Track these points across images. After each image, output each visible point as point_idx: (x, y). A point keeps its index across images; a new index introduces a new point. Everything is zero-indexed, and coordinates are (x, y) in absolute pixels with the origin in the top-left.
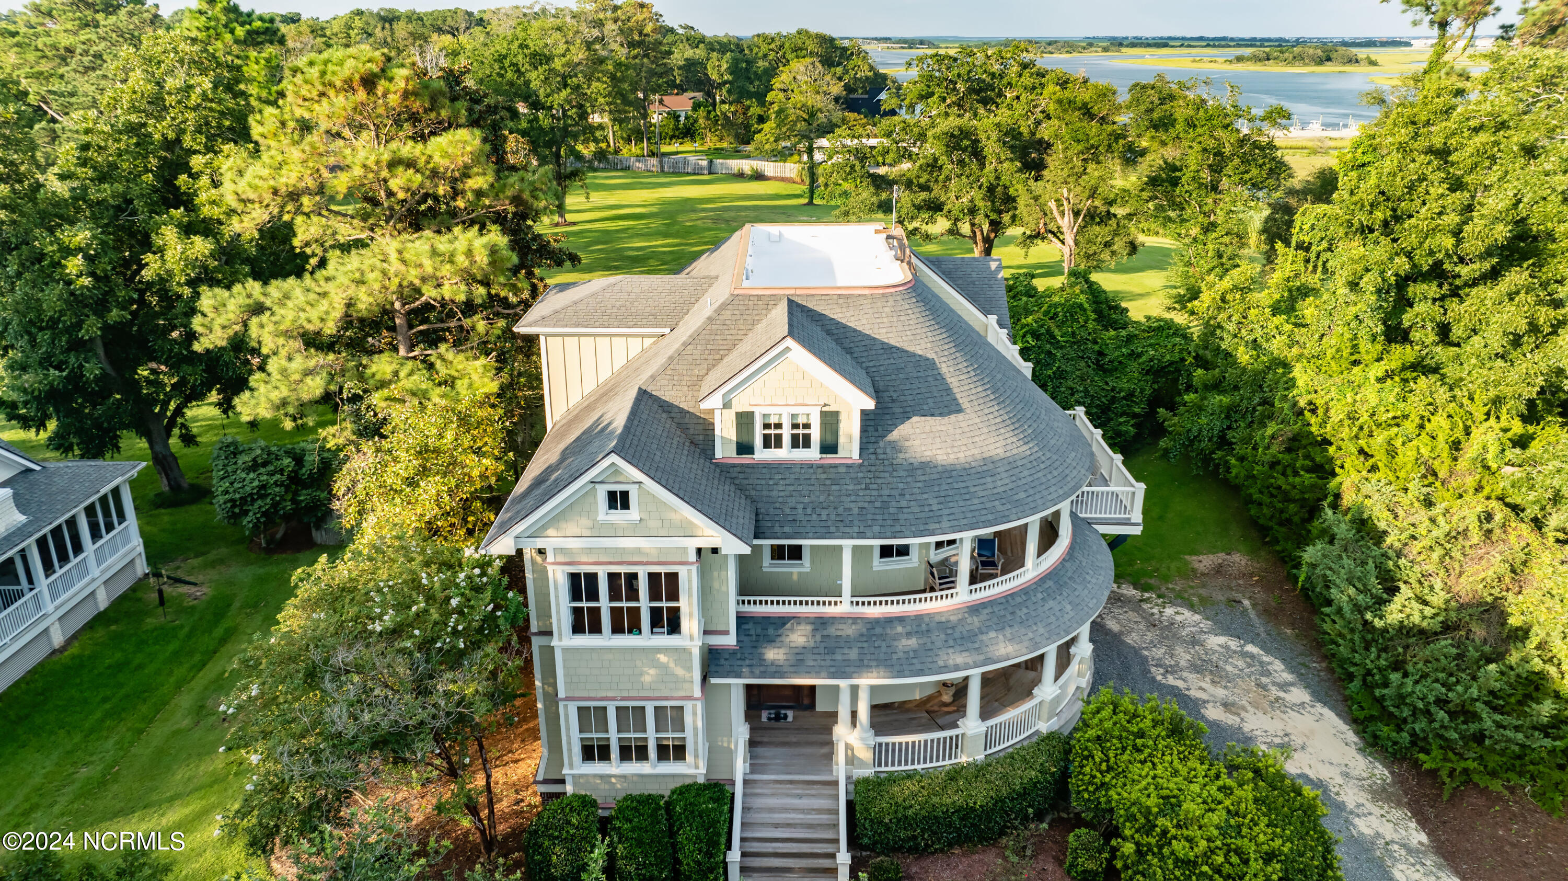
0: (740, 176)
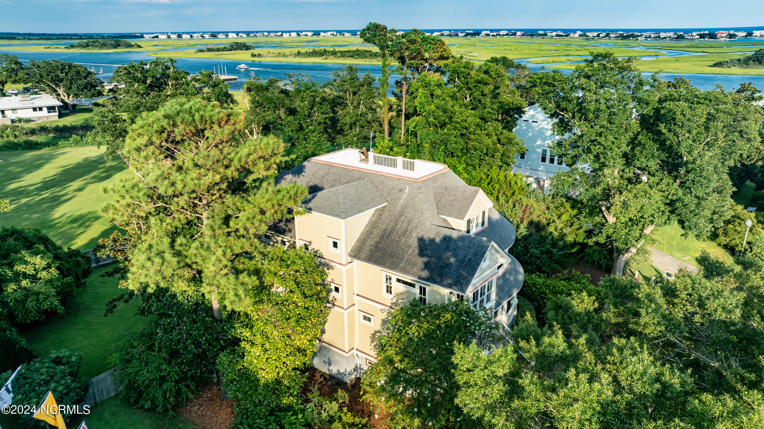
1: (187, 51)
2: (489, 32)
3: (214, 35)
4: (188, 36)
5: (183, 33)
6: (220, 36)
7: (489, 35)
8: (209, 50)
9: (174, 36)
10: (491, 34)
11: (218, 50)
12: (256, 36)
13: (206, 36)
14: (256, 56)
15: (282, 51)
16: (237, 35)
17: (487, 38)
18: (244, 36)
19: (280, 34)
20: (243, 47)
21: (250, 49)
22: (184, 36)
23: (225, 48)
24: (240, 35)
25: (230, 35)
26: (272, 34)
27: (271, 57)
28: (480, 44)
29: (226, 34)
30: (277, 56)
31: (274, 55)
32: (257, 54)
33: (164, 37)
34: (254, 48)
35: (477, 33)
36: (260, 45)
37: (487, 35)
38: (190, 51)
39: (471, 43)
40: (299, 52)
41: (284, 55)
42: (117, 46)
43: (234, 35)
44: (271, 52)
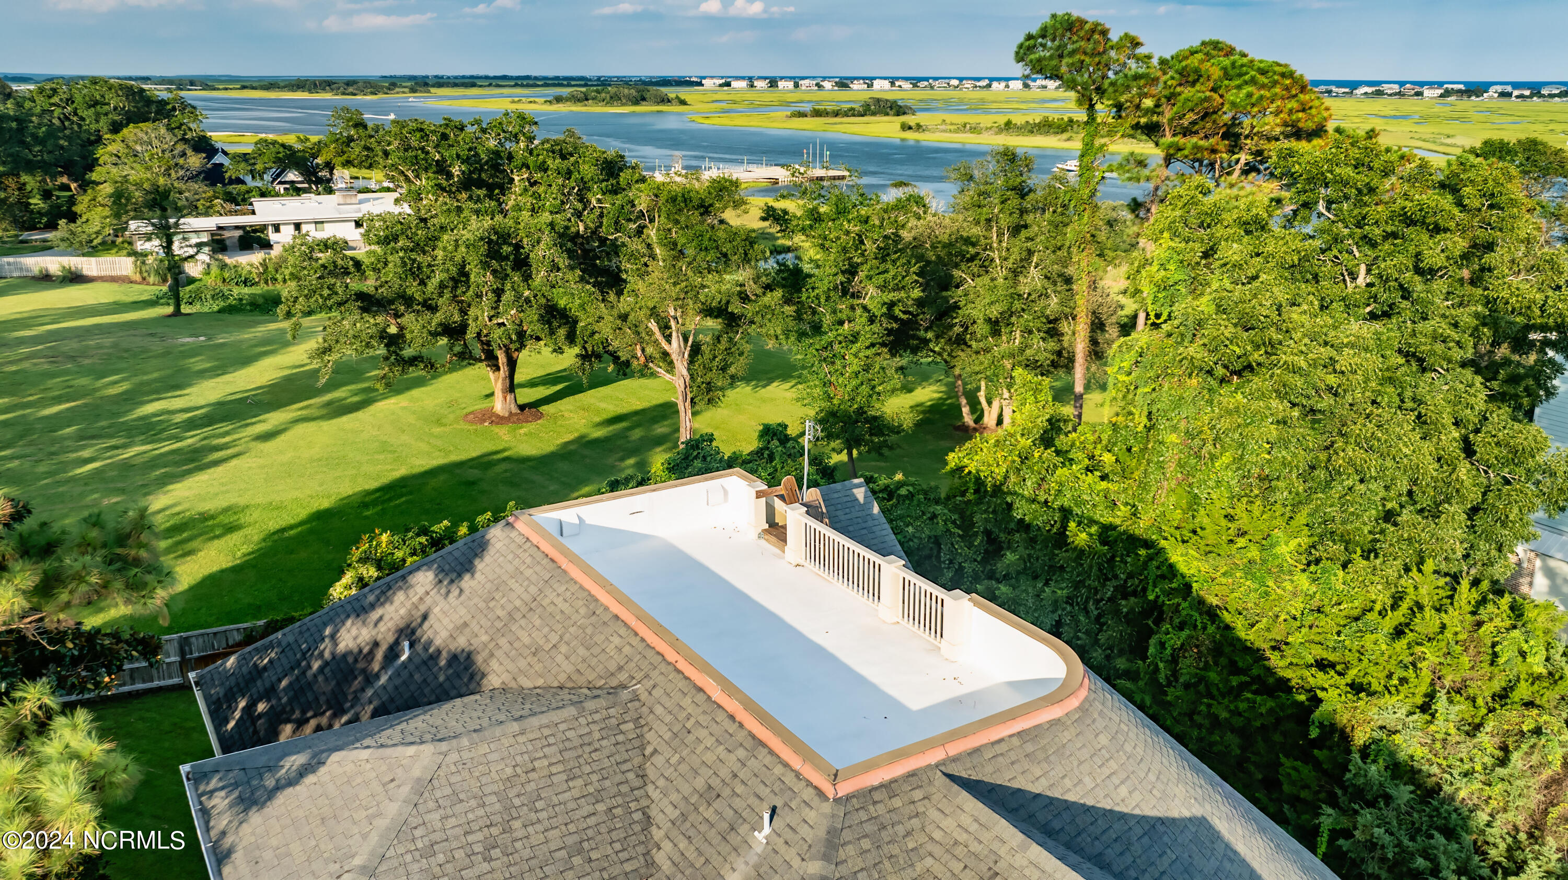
0: (45, 279)
1: (772, 114)
2: (1509, 89)
3: (843, 84)
4: (790, 85)
5: (782, 78)
6: (856, 86)
7: (1509, 95)
8: (817, 113)
9: (761, 84)
10: (1516, 93)
11: (836, 114)
12: (932, 87)
13: (827, 85)
14: (910, 128)
15: (972, 119)
16: (893, 84)
17: (1504, 103)
18: (907, 85)
19: (984, 83)
20: (891, 108)
21: (904, 113)
22: (781, 84)
23: (853, 109)
24: (897, 83)
25: (877, 84)
26: (968, 84)
27: (944, 131)
28: (1481, 117)
29: (869, 81)
30: (957, 131)
31: (952, 127)
32: (912, 124)
33: (743, 84)
34: (914, 112)
35: (1474, 90)
36: (933, 105)
37: (1503, 95)
38: (779, 114)
39: (1456, 115)
40: (1008, 124)
41: (975, 129)
42: (640, 100)
43: (886, 84)
44: (948, 121)
